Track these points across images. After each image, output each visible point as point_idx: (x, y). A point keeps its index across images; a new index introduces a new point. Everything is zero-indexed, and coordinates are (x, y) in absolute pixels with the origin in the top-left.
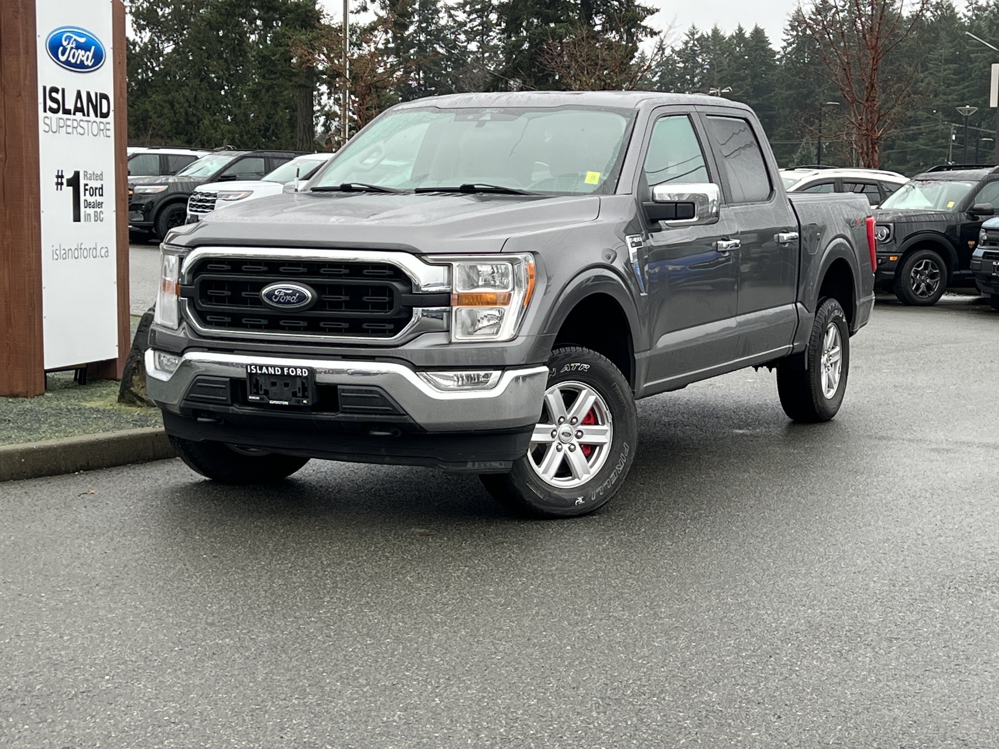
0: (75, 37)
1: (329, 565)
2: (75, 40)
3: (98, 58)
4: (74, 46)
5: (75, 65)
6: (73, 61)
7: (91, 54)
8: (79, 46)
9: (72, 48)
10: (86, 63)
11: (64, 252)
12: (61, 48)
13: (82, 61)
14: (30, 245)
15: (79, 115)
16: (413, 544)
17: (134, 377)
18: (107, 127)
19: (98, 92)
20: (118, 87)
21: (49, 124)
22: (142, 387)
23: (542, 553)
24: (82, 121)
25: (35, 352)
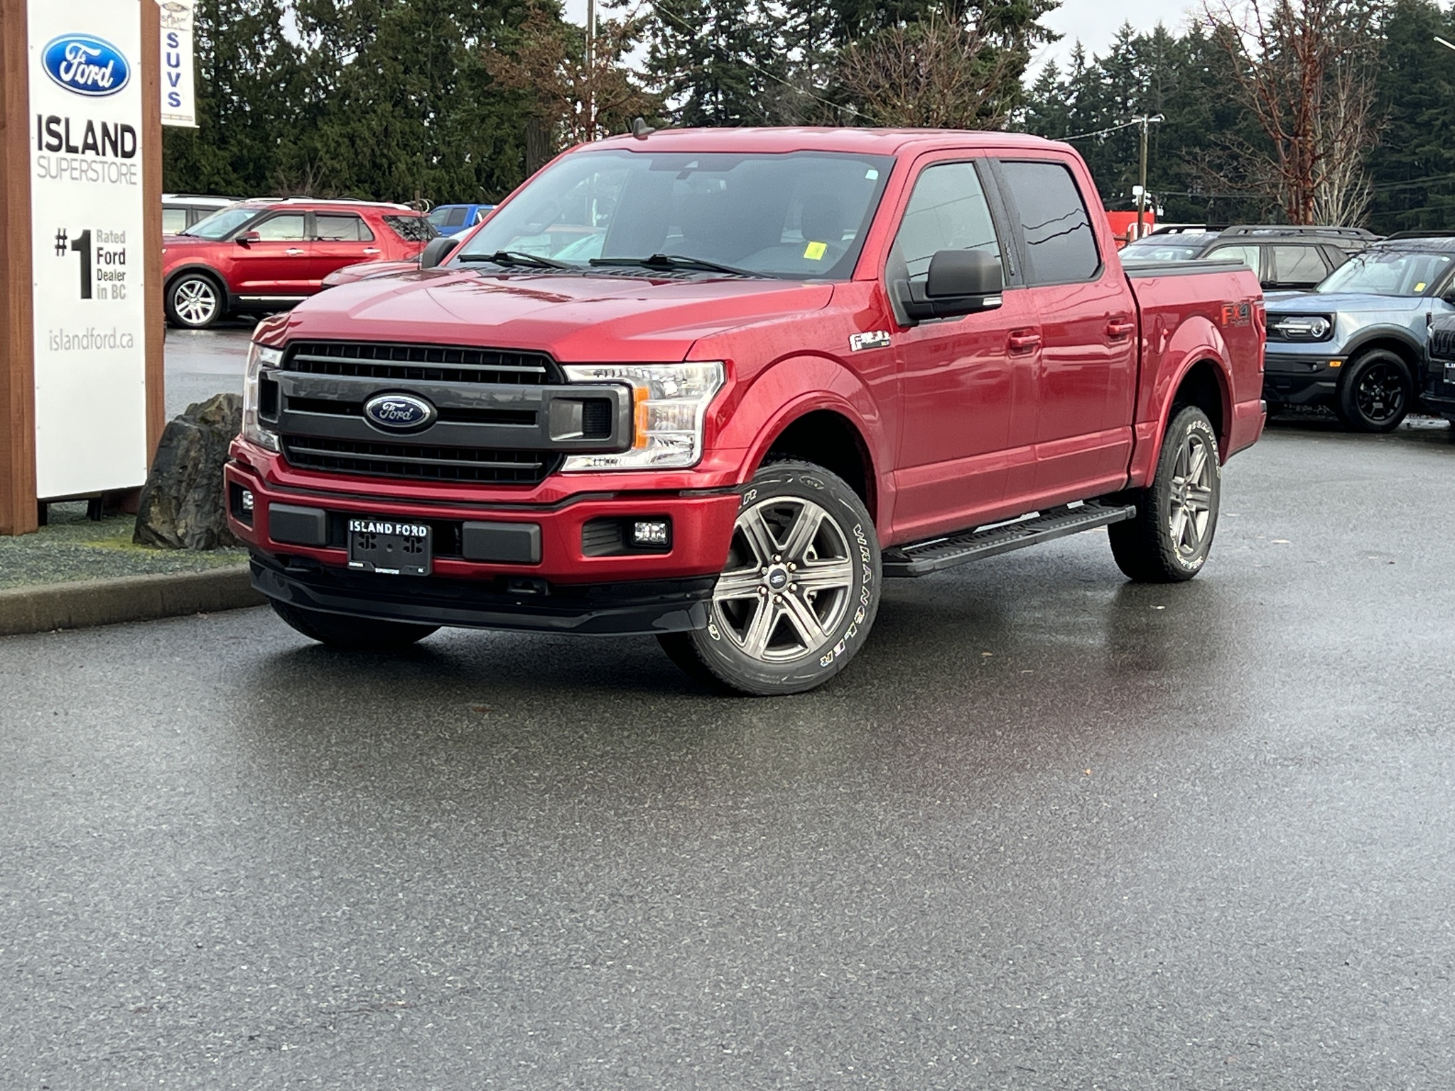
0: (84, 48)
1: (337, 743)
2: (85, 52)
3: (119, 76)
4: (83, 60)
5: (85, 87)
6: (82, 81)
7: (108, 71)
8: (90, 61)
9: (80, 63)
10: (101, 84)
11: (67, 339)
12: (64, 64)
13: (95, 82)
15: (90, 154)
16: (461, 721)
17: (152, 509)
18: (133, 171)
19: (119, 123)
20: (149, 116)
21: (46, 166)
22: (164, 522)
23: (626, 734)
24: (95, 161)
25: (23, 474)
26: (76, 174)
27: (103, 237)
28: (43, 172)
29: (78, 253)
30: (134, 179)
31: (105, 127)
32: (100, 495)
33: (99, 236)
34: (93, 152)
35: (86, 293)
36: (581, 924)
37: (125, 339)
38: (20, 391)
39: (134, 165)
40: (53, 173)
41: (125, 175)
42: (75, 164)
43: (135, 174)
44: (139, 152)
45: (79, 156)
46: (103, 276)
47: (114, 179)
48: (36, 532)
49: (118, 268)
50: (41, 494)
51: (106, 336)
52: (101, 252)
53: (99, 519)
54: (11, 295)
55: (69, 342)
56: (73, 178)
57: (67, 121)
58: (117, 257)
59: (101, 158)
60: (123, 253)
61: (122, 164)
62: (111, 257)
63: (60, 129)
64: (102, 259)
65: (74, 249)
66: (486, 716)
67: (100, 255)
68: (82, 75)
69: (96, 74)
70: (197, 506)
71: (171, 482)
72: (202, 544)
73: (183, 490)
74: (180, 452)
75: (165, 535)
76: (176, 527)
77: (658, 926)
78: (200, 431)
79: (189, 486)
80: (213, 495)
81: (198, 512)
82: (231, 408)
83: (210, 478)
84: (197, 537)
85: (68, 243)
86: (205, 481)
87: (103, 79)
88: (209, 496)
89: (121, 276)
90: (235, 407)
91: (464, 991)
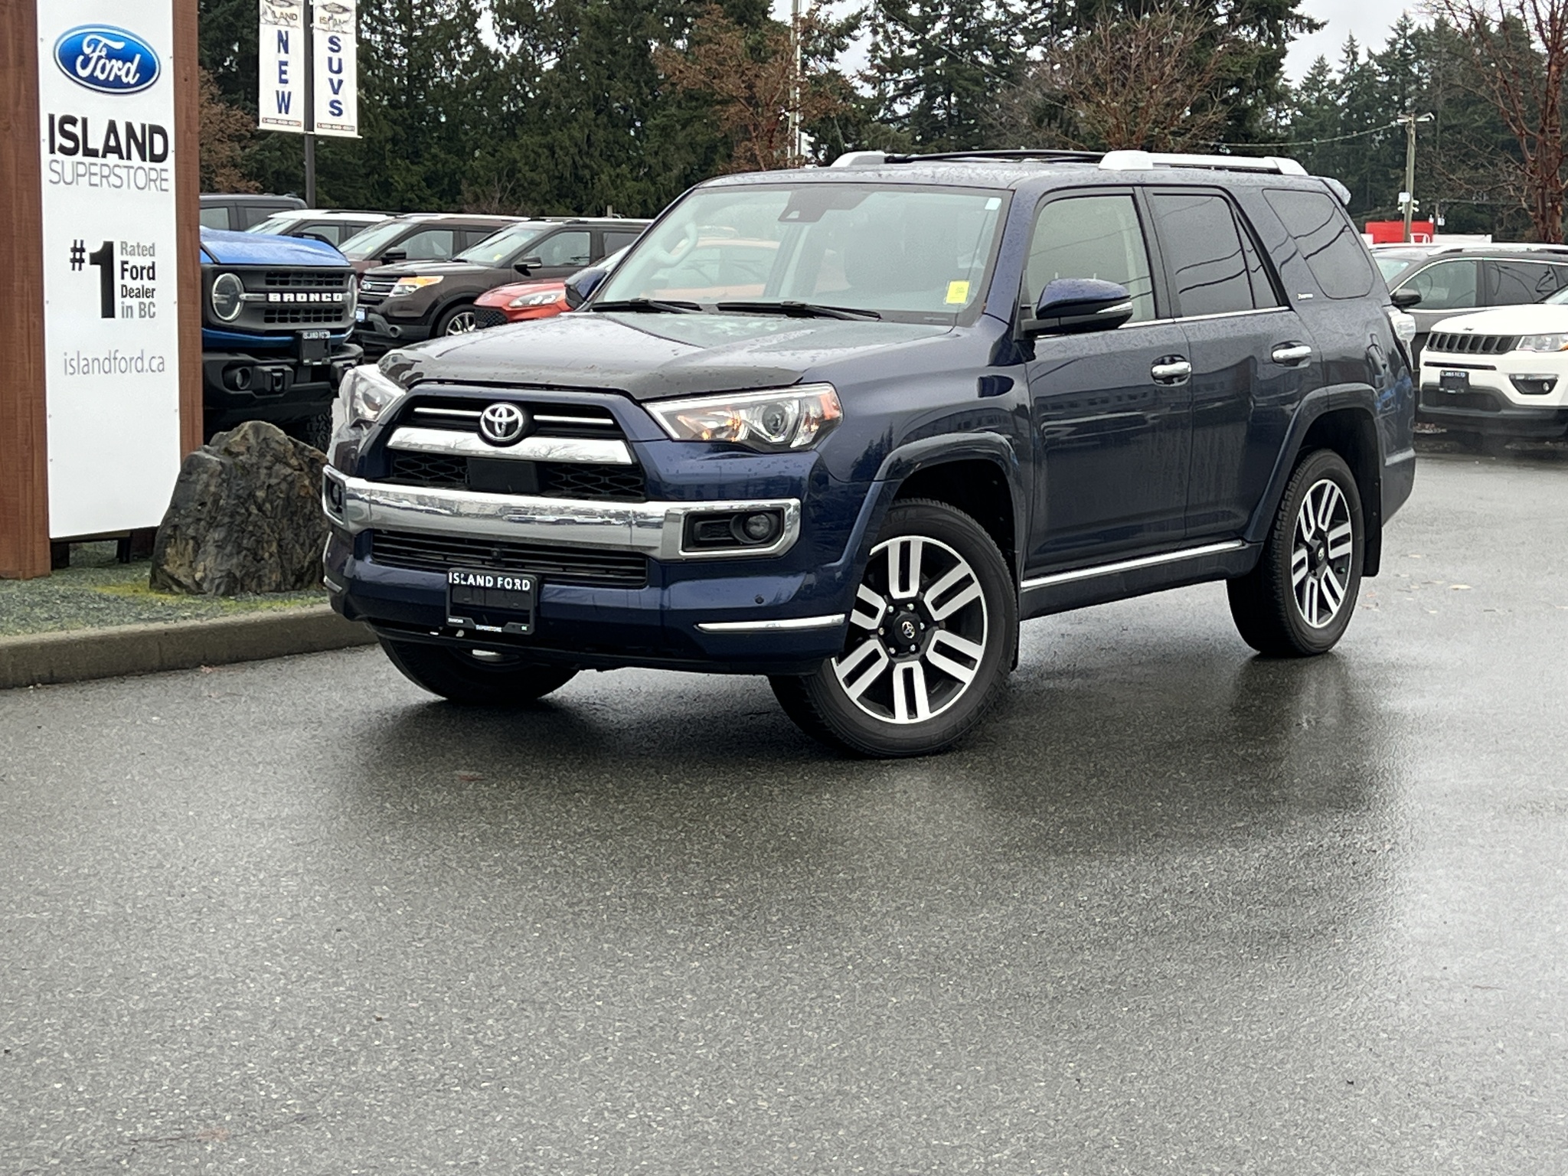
0: (104, 41)
2: (106, 45)
3: (147, 72)
4: (103, 54)
5: (106, 83)
6: (102, 77)
7: (133, 67)
8: (112, 55)
9: (100, 58)
10: (125, 80)
11: (85, 362)
12: (81, 58)
13: (118, 78)
14: (25, 352)
15: (112, 158)
16: (438, 791)
17: (169, 550)
18: (163, 177)
19: (147, 123)
20: (184, 116)
21: (60, 171)
22: (181, 565)
23: (621, 807)
24: (115, 166)
25: (33, 512)
26: (95, 180)
27: (129, 249)
28: (55, 178)
29: (98, 268)
30: (165, 185)
31: (129, 127)
32: (128, 535)
33: (122, 248)
34: (116, 156)
35: (108, 311)
36: (472, 1037)
37: (155, 363)
38: (29, 420)
39: (166, 170)
40: (68, 180)
41: (155, 181)
42: (94, 169)
43: (166, 180)
44: (171, 156)
45: (99, 160)
46: (127, 292)
47: (141, 185)
48: (49, 576)
49: (148, 284)
50: (52, 536)
51: (131, 359)
52: (126, 266)
53: (127, 562)
54: (17, 315)
55: (87, 365)
56: (91, 185)
57: (85, 121)
58: (145, 272)
59: (125, 162)
60: (153, 268)
61: (151, 169)
62: (137, 273)
63: (77, 130)
64: (127, 274)
65: (93, 263)
66: (471, 786)
67: (124, 270)
68: (103, 70)
69: (120, 69)
70: (217, 546)
71: (189, 520)
72: (222, 589)
73: (202, 530)
74: (199, 487)
75: (183, 579)
76: (195, 570)
77: (561, 1039)
78: (221, 464)
79: (210, 525)
80: (236, 535)
81: (218, 554)
82: (258, 437)
83: (232, 516)
84: (217, 581)
85: (86, 256)
86: (227, 520)
87: (127, 75)
88: (231, 536)
89: (149, 293)
90: (262, 437)
91: (301, 1119)
